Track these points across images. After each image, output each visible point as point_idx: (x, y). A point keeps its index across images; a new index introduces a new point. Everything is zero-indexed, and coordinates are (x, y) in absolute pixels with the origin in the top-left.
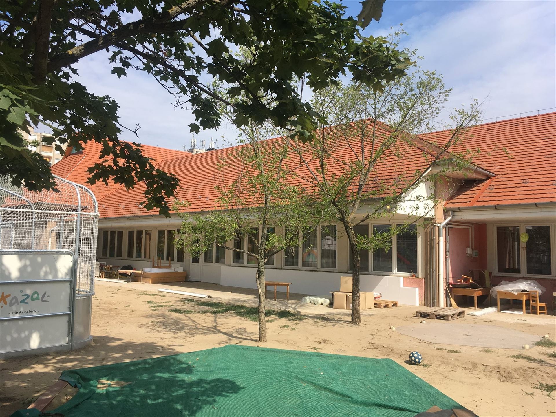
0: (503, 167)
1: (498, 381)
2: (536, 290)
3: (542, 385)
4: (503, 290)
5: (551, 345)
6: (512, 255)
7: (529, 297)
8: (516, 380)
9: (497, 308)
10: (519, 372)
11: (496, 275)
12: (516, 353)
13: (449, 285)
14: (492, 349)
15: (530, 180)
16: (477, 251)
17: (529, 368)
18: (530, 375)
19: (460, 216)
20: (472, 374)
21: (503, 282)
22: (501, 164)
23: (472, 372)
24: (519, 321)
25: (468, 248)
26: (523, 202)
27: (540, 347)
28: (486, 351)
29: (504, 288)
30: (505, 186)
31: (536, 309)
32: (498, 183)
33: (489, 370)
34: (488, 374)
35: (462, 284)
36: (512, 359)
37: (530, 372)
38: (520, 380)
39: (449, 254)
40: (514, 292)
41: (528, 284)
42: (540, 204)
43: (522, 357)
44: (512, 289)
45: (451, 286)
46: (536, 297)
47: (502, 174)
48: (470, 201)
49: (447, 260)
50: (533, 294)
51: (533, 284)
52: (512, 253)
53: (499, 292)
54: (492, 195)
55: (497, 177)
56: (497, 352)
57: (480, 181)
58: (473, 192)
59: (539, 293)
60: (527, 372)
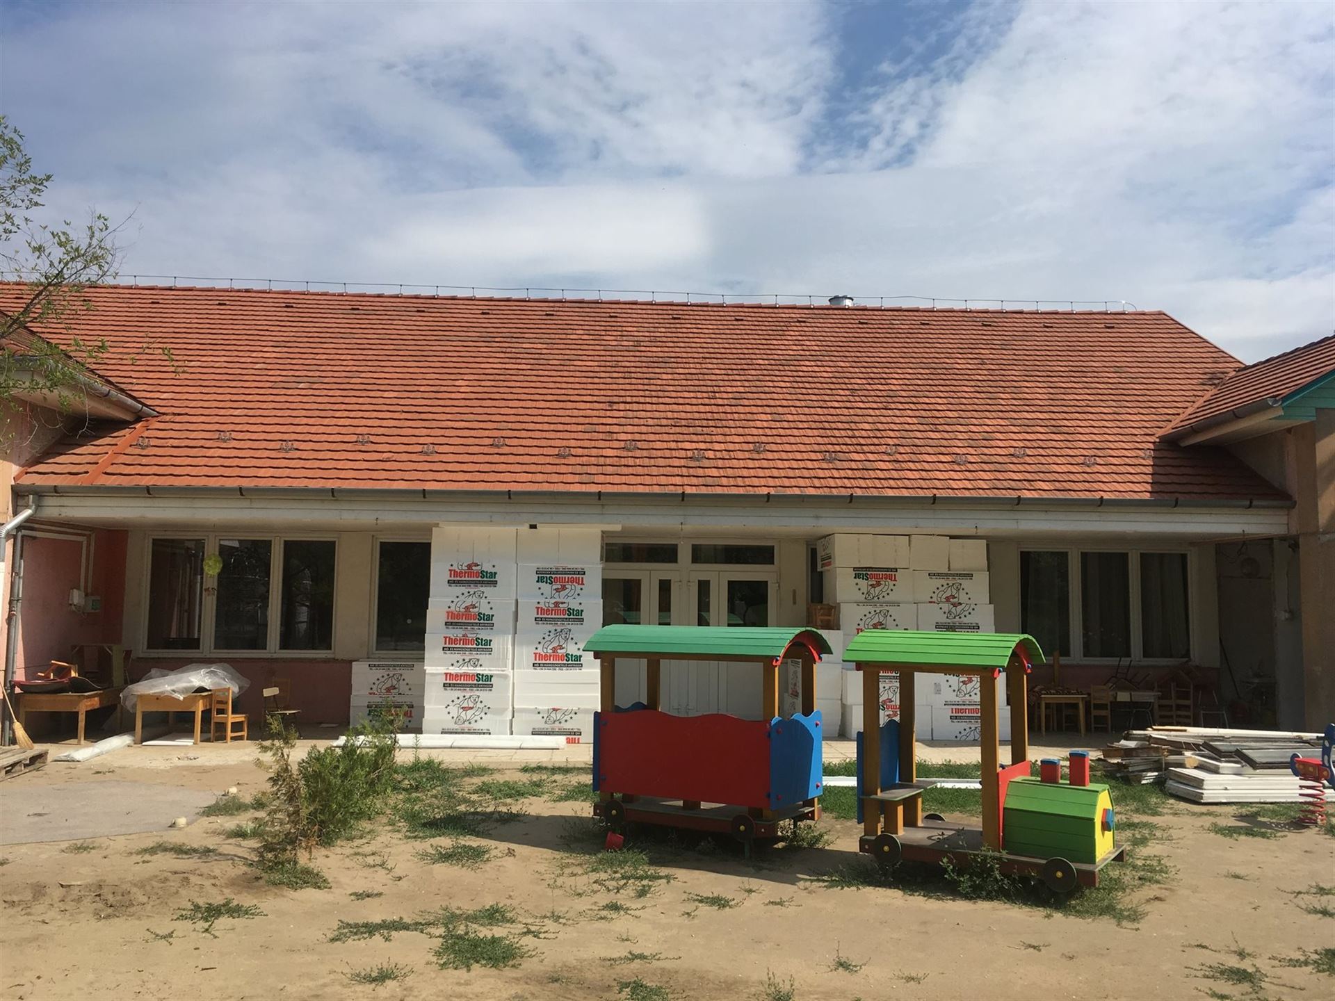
0: (178, 396)
1: (93, 921)
2: (228, 686)
3: (197, 907)
4: (151, 692)
5: (237, 810)
6: (186, 607)
7: (211, 705)
8: (139, 908)
9: (133, 735)
10: (148, 888)
11: (141, 655)
12: (150, 843)
13: (13, 687)
14: (93, 842)
15: (234, 435)
16: (99, 598)
17: (175, 873)
18: (174, 890)
19: (55, 509)
20: (28, 914)
21: (153, 671)
22: (173, 389)
23: (29, 910)
24: (181, 763)
25: (76, 592)
26: (212, 483)
27: (212, 819)
28: (79, 848)
29: (154, 686)
30: (176, 443)
31: (225, 730)
32: (161, 434)
33: (73, 897)
34: (70, 906)
35: (48, 683)
36: (139, 858)
37: (174, 883)
38: (149, 907)
39: (18, 607)
40: (176, 695)
41: (212, 672)
42: (249, 490)
43: (165, 850)
44: (173, 688)
45: (17, 690)
46: (226, 703)
47: (174, 414)
48: (87, 472)
49: (13, 623)
50: (221, 697)
51: (221, 672)
52: (186, 603)
53: (141, 696)
54: (144, 461)
55: (159, 419)
56: (104, 846)
57: (119, 425)
58: (96, 450)
59: (233, 692)
60: (168, 883)
